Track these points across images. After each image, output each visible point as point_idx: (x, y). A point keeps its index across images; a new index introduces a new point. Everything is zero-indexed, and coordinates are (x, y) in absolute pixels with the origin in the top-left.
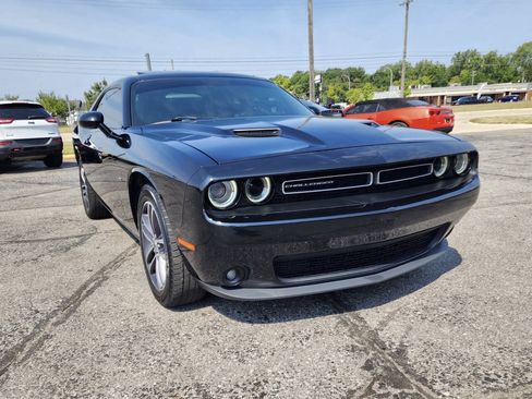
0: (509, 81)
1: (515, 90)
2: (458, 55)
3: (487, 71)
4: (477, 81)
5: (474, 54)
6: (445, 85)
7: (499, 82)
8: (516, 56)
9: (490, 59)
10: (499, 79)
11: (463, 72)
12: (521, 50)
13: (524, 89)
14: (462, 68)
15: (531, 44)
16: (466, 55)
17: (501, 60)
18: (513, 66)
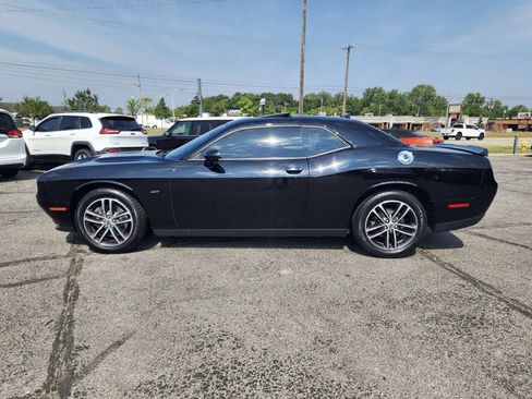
0: (405, 114)
1: (414, 122)
2: (368, 90)
3: (390, 105)
4: (383, 114)
5: (380, 90)
6: (358, 113)
7: (399, 115)
8: (411, 95)
9: (392, 95)
10: (398, 112)
11: (372, 104)
12: (415, 90)
13: (420, 122)
14: (371, 101)
15: (423, 87)
16: (374, 91)
17: (400, 97)
18: (409, 103)
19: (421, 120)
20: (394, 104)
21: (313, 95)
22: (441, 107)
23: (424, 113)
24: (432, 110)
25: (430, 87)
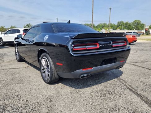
0: (131, 29)
2: (119, 22)
3: (126, 27)
4: (124, 29)
5: (123, 22)
6: (115, 29)
8: (133, 23)
9: (127, 23)
10: (129, 29)
11: (120, 26)
12: (134, 22)
14: (120, 25)
15: (137, 20)
16: (120, 22)
17: (129, 24)
18: (132, 26)
19: (136, 31)
20: (127, 26)
21: (101, 24)
22: (143, 27)
23: (137, 29)
24: (140, 28)
25: (139, 21)
